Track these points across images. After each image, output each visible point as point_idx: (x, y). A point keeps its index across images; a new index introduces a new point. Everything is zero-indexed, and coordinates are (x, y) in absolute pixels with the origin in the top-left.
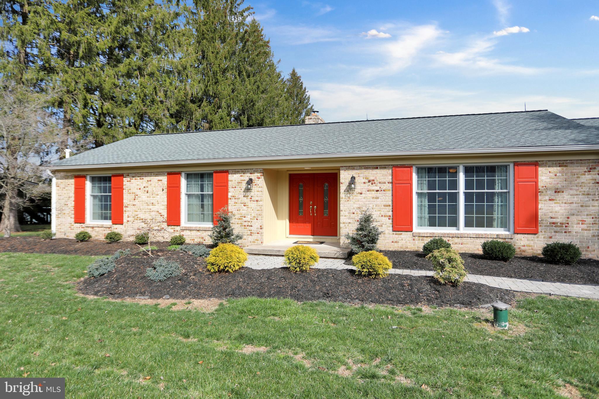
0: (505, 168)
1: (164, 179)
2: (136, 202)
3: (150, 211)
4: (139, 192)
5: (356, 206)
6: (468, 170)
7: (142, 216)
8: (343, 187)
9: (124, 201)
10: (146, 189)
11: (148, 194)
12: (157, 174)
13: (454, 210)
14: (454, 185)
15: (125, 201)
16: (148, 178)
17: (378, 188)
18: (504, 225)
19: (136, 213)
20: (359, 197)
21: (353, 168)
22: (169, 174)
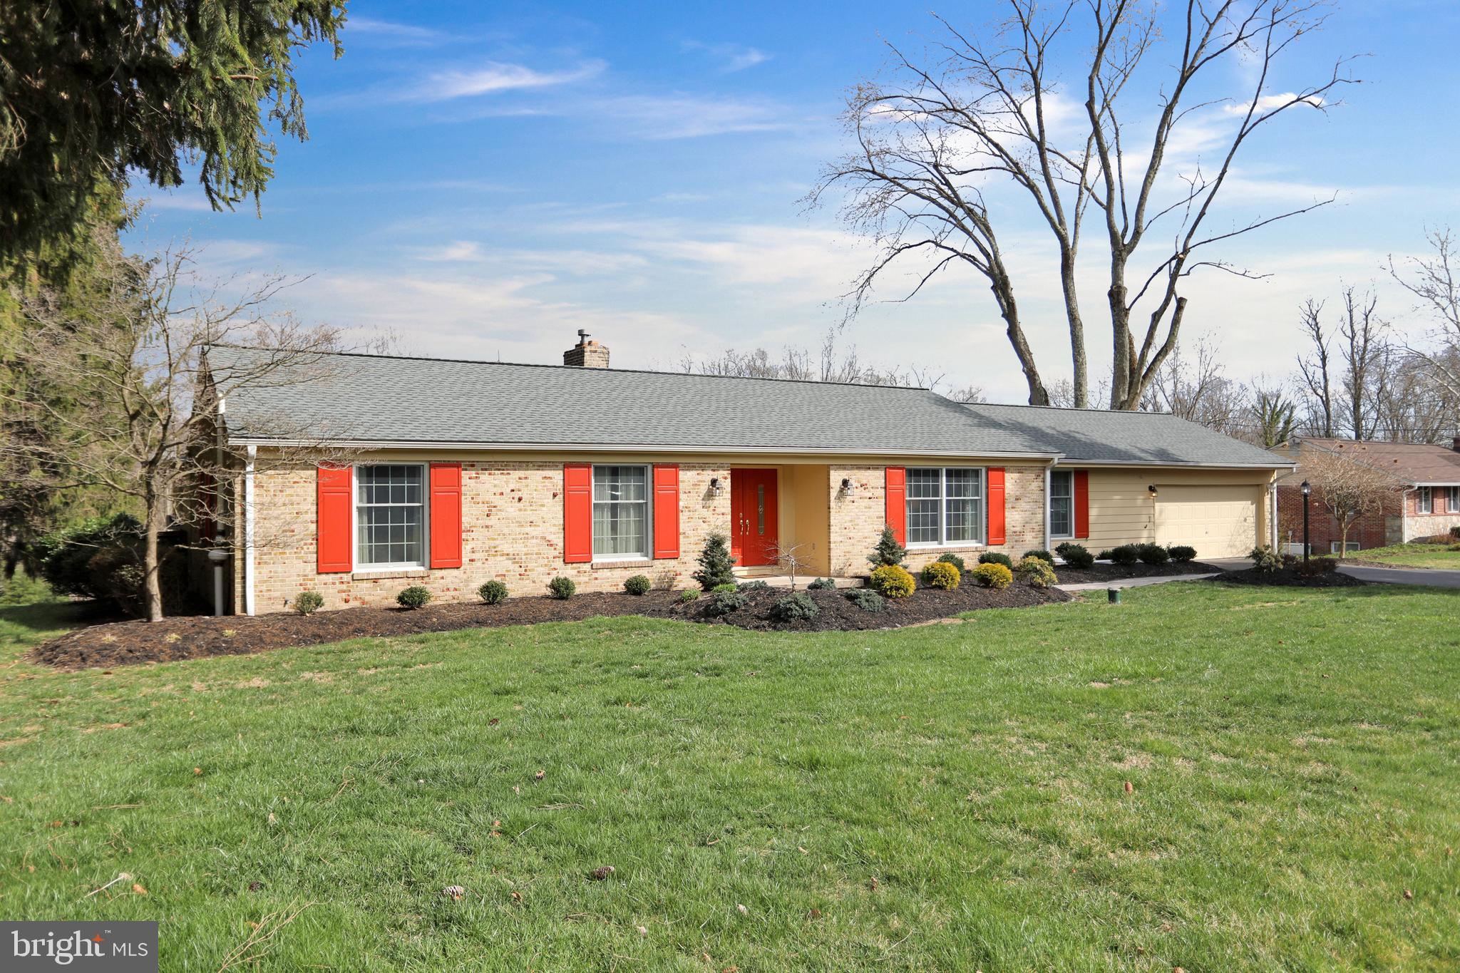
0: (976, 473)
1: (557, 476)
2: (492, 521)
3: (527, 537)
4: (497, 501)
5: (848, 518)
6: (950, 473)
7: (506, 548)
8: (834, 493)
9: (463, 519)
10: (517, 495)
11: (521, 505)
12: (541, 466)
13: (935, 521)
14: (936, 492)
15: (466, 520)
16: (521, 473)
17: (870, 495)
18: (975, 537)
19: (492, 543)
20: (852, 506)
21: (844, 467)
22: (567, 466)
